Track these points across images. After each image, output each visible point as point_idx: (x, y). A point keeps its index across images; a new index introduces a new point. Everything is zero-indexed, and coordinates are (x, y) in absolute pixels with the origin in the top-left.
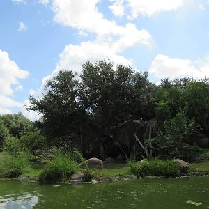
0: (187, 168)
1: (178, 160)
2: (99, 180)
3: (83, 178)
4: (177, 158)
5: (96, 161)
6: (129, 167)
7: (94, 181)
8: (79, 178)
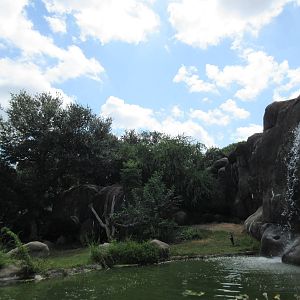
0: (167, 251)
1: (155, 240)
2: (47, 275)
3: (18, 274)
4: (154, 238)
5: (37, 247)
6: (90, 254)
7: (39, 277)
8: (12, 275)
